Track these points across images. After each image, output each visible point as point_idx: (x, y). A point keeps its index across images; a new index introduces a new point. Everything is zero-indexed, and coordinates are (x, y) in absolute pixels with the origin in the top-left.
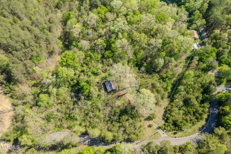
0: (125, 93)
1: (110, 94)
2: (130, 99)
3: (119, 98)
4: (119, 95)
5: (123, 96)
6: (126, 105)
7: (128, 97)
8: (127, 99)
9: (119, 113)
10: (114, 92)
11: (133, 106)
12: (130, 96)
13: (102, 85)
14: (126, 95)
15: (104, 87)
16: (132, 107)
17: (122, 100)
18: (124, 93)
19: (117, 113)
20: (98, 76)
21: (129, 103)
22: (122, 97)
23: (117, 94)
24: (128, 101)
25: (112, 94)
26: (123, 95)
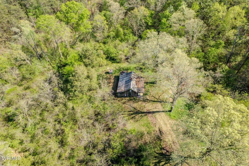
0: (157, 110)
1: (119, 99)
2: (164, 129)
3: (137, 117)
4: (140, 110)
5: (150, 115)
6: (147, 138)
7: (162, 123)
8: (157, 126)
9: (115, 151)
10: (131, 100)
11: (167, 151)
12: (167, 123)
13: (112, 78)
14: (157, 115)
15: (114, 82)
16: (164, 152)
17: (142, 122)
18: (155, 110)
19: (113, 149)
20: (115, 65)
21: (159, 138)
22: (145, 118)
23: (135, 105)
24: (158, 132)
25: (124, 101)
26: (149, 113)
